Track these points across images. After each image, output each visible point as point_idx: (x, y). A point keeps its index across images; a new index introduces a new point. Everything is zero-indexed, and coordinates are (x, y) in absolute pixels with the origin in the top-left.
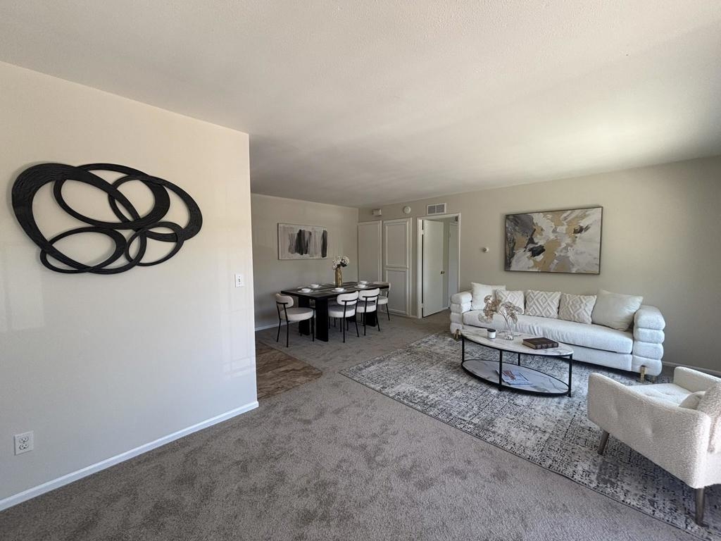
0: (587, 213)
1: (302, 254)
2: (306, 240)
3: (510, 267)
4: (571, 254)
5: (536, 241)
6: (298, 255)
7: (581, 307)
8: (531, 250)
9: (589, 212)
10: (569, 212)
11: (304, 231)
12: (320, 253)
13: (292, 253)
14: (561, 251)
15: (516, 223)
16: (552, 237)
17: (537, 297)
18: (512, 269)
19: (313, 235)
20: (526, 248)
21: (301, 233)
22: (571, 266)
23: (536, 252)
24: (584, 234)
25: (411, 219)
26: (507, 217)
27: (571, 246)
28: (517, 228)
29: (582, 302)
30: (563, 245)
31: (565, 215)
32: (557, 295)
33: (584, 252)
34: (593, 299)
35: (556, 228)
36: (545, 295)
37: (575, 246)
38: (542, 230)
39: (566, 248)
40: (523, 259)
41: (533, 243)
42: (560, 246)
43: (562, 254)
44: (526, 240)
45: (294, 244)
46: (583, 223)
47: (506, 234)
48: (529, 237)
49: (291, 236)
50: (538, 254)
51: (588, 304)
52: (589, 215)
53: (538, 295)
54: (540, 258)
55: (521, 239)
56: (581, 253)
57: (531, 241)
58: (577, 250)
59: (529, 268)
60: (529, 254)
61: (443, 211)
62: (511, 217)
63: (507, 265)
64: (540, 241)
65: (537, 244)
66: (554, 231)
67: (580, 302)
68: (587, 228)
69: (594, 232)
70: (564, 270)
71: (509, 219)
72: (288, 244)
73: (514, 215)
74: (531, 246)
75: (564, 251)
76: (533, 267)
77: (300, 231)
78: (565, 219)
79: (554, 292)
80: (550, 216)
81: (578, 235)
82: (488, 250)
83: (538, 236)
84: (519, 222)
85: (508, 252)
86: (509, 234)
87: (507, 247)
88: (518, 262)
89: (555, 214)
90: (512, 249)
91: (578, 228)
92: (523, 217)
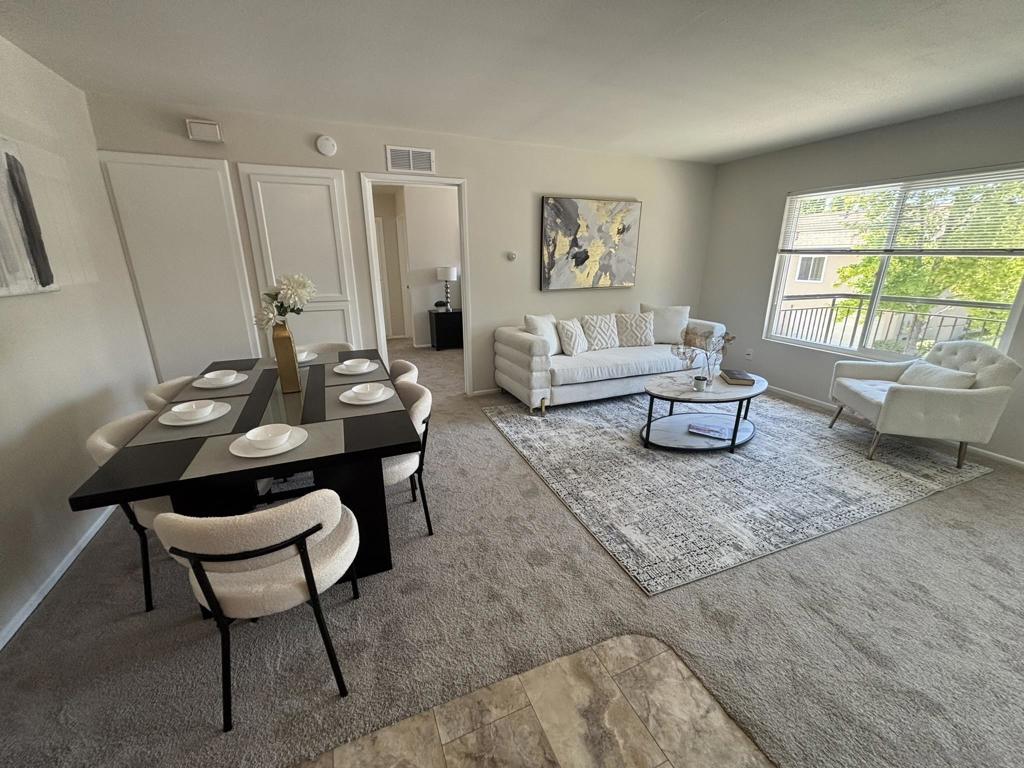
0: (630, 208)
3: (549, 284)
4: (613, 263)
5: (580, 243)
8: (575, 257)
9: (631, 206)
10: (614, 204)
14: (605, 258)
15: (558, 214)
18: (551, 287)
20: (568, 253)
23: (580, 259)
24: (627, 236)
25: (342, 172)
26: (545, 199)
28: (558, 221)
31: (611, 207)
32: (613, 315)
33: (625, 260)
35: (602, 226)
36: (605, 319)
38: (587, 226)
39: (609, 254)
40: (565, 274)
41: (577, 245)
43: (606, 263)
44: (568, 241)
46: (626, 221)
47: (543, 231)
48: (572, 237)
50: (582, 262)
52: (630, 211)
53: (596, 320)
54: (583, 268)
55: (563, 243)
56: (622, 261)
57: (574, 243)
58: (619, 257)
60: (572, 263)
61: (430, 169)
62: (550, 201)
63: (543, 282)
64: (583, 243)
65: (580, 247)
66: (600, 230)
68: (629, 228)
69: (634, 232)
71: (548, 204)
73: (554, 198)
74: (574, 250)
75: (608, 258)
78: (611, 212)
79: (610, 314)
81: (622, 237)
83: (583, 236)
84: (562, 210)
85: (546, 260)
86: (548, 231)
87: (545, 252)
88: (559, 275)
89: (601, 204)
90: (552, 255)
91: (621, 227)
92: (566, 204)
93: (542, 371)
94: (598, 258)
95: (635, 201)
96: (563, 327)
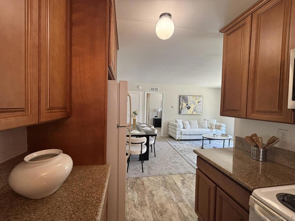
0: (200, 97)
5: (188, 105)
8: (187, 107)
10: (196, 97)
15: (183, 99)
18: (182, 114)
24: (199, 103)
25: (142, 92)
28: (183, 100)
32: (197, 121)
38: (190, 101)
40: (185, 111)
44: (186, 104)
47: (180, 102)
50: (189, 109)
55: (185, 104)
57: (187, 105)
58: (198, 108)
60: (187, 109)
61: (158, 91)
63: (180, 112)
66: (193, 102)
69: (202, 103)
71: (181, 97)
73: (183, 96)
75: (195, 108)
82: (174, 107)
83: (189, 103)
87: (180, 106)
88: (183, 111)
89: (193, 97)
90: (182, 107)
91: (198, 101)
92: (185, 97)
93: (179, 131)
94: (193, 108)
95: (202, 96)
96: (184, 122)
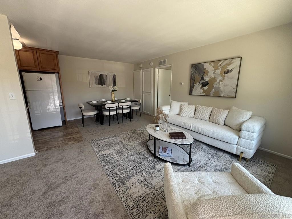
0: (232, 61)
1: (102, 85)
2: (104, 79)
3: (192, 93)
4: (221, 86)
5: (205, 78)
6: (100, 86)
7: (219, 116)
8: (202, 84)
9: (234, 60)
10: (223, 61)
11: (103, 74)
12: (112, 85)
13: (97, 85)
14: (217, 84)
16: (213, 76)
17: (200, 109)
19: (108, 76)
20: (200, 82)
21: (101, 76)
22: (221, 93)
23: (204, 85)
24: (229, 74)
25: (153, 68)
26: (192, 65)
27: (222, 82)
28: (196, 72)
29: (220, 113)
30: (218, 81)
31: (220, 63)
32: (211, 109)
33: (228, 85)
34: (226, 112)
35: (215, 71)
36: (204, 108)
37: (223, 81)
38: (208, 72)
39: (219, 83)
40: (198, 89)
42: (216, 81)
43: (217, 86)
44: (200, 78)
45: (98, 80)
46: (229, 68)
47: (191, 75)
48: (202, 76)
49: (96, 77)
50: (205, 86)
51: (223, 114)
52: (233, 63)
53: (201, 108)
54: (206, 88)
56: (227, 85)
57: (202, 79)
58: (224, 84)
59: (200, 93)
60: (201, 86)
61: (165, 64)
62: (194, 66)
63: (191, 91)
64: (207, 79)
65: (205, 80)
66: (214, 73)
67: (219, 113)
68: (231, 71)
69: (235, 73)
70: (217, 95)
72: (94, 80)
74: (202, 81)
75: (218, 84)
76: (202, 93)
77: (101, 74)
78: (220, 65)
79: (209, 107)
80: (212, 64)
81: (226, 75)
82: (183, 84)
83: (206, 76)
84: (197, 68)
85: (191, 85)
86: (192, 75)
88: (196, 90)
90: (193, 83)
91: (227, 71)
92: (200, 65)
